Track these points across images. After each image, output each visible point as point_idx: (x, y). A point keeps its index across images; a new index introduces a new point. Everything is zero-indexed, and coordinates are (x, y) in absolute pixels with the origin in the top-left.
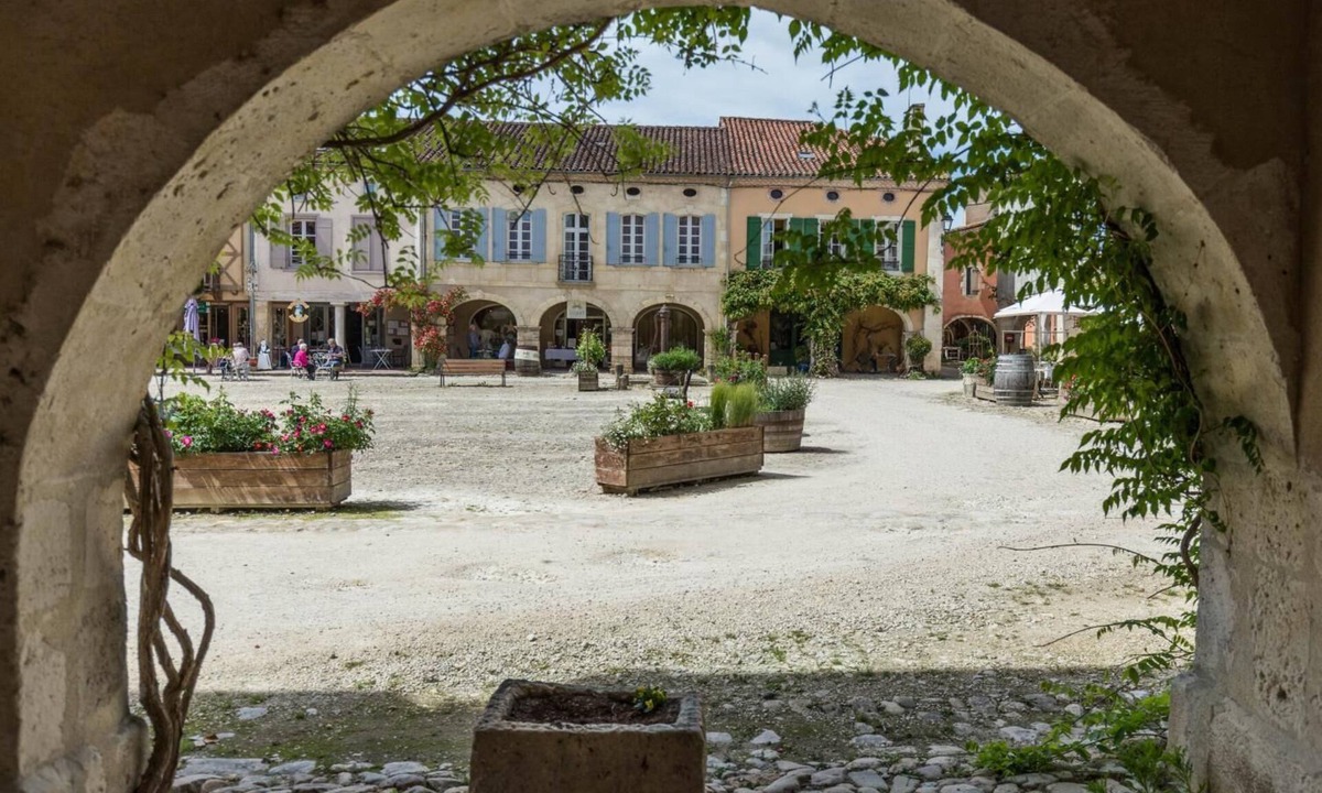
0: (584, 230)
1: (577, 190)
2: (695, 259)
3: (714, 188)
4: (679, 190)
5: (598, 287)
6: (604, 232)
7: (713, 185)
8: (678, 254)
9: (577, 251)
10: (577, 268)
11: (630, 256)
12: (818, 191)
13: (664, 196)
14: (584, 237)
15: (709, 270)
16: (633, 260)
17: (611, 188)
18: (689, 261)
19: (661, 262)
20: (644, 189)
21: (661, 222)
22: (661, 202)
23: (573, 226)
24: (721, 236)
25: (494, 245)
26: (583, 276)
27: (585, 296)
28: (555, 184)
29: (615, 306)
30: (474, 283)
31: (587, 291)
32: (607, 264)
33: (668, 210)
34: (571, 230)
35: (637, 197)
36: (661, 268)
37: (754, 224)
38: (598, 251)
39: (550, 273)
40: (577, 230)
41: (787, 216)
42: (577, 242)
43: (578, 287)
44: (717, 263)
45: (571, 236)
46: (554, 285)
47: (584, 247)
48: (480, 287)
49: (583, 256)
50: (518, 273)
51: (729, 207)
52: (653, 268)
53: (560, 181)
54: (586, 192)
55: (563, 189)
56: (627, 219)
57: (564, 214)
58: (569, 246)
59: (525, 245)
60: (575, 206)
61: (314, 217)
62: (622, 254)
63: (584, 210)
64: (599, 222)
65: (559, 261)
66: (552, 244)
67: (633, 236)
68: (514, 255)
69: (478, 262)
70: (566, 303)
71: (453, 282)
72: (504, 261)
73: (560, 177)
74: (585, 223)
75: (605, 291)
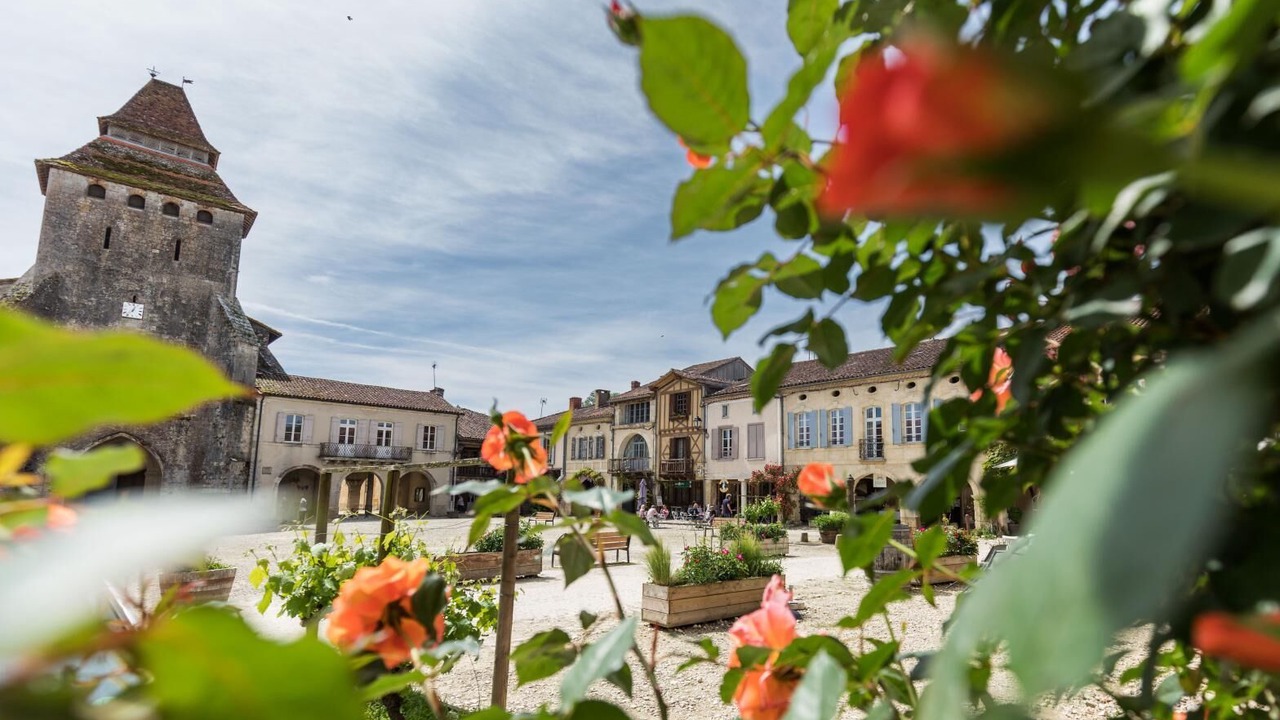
0: (879, 419)
1: (873, 390)
4: (945, 379)
5: (888, 462)
6: (890, 419)
9: (875, 436)
10: (875, 449)
11: (911, 436)
14: (879, 425)
16: (914, 439)
17: (894, 385)
20: (917, 382)
23: (871, 417)
25: (821, 435)
26: (880, 454)
27: (880, 469)
28: (858, 387)
31: (881, 465)
32: (894, 444)
33: (938, 396)
34: (870, 420)
35: (913, 389)
38: (888, 436)
39: (854, 453)
40: (874, 420)
42: (874, 428)
43: (874, 462)
45: (870, 424)
46: (857, 462)
47: (879, 432)
49: (879, 439)
50: (837, 454)
53: (860, 385)
54: (878, 390)
55: (863, 390)
56: (908, 407)
57: (864, 408)
58: (870, 432)
59: (841, 434)
60: (871, 402)
61: (731, 427)
62: (906, 435)
63: (877, 404)
64: (887, 411)
65: (860, 444)
66: (858, 431)
67: (913, 420)
68: (835, 442)
69: (812, 448)
70: (872, 475)
71: (799, 463)
72: (829, 446)
73: (860, 381)
74: (879, 414)
75: (895, 465)
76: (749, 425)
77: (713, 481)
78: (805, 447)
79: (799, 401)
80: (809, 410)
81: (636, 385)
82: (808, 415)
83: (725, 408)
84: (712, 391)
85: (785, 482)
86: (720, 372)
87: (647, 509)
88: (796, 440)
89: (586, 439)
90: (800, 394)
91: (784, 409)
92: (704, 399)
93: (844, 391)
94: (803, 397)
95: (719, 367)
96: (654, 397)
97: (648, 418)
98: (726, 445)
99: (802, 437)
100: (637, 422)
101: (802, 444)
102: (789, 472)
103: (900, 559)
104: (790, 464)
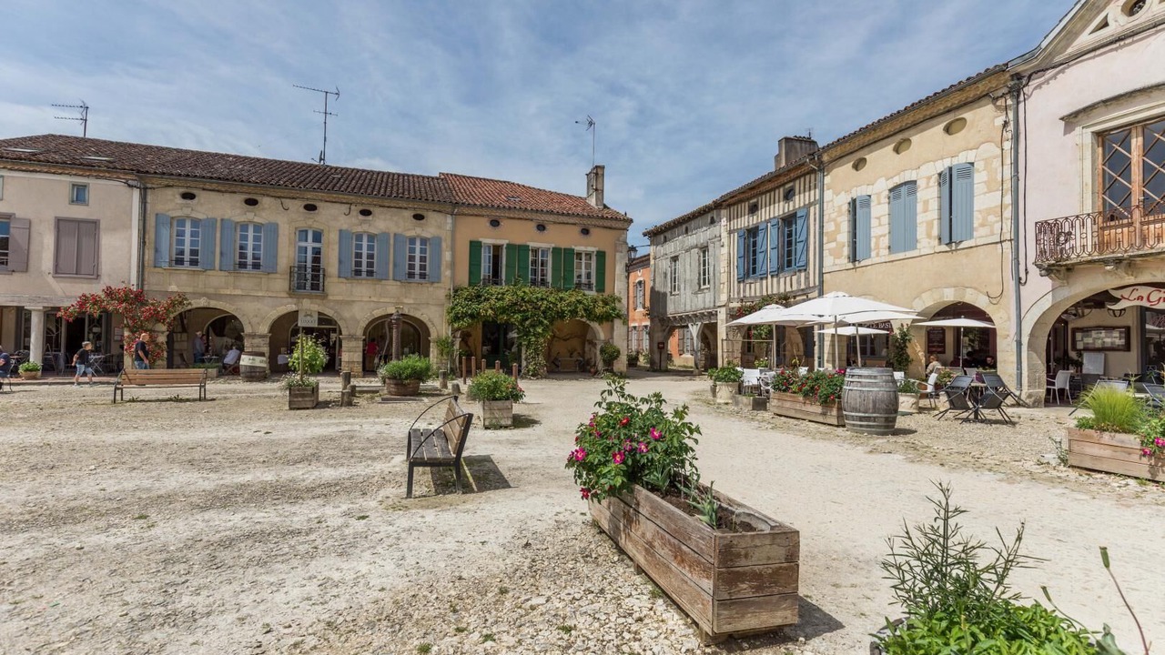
0: (317, 245)
1: (311, 208)
2: (423, 276)
3: (440, 214)
4: (408, 214)
5: (330, 298)
6: (336, 247)
7: (440, 211)
8: (407, 271)
9: (309, 264)
10: (309, 277)
11: (362, 269)
12: (530, 222)
13: (395, 219)
14: (317, 252)
15: (436, 285)
16: (364, 274)
17: (344, 208)
18: (417, 277)
19: (391, 277)
20: (376, 211)
21: (392, 242)
22: (390, 222)
23: (306, 240)
24: (447, 256)
25: (222, 254)
26: (315, 287)
27: (317, 306)
28: (288, 200)
29: (346, 314)
30: (199, 290)
31: (318, 301)
32: (339, 277)
33: (399, 231)
34: (303, 244)
35: (370, 218)
36: (391, 282)
37: (475, 247)
38: (331, 262)
39: (280, 284)
40: (310, 245)
41: (504, 242)
42: (310, 255)
43: (310, 297)
44: (443, 279)
45: (303, 249)
46: (285, 295)
47: (316, 260)
48: (205, 295)
49: (317, 269)
50: (247, 282)
51: (453, 232)
52: (383, 282)
53: (291, 198)
54: (320, 210)
55: (296, 206)
56: (359, 237)
57: (296, 229)
58: (303, 259)
59: (255, 257)
60: (310, 222)
61: (8, 217)
62: (353, 268)
63: (317, 226)
64: (331, 238)
65: (288, 273)
66: (286, 255)
67: (365, 252)
68: (244, 266)
69: (202, 270)
71: (172, 289)
72: (233, 270)
73: (292, 194)
74: (318, 239)
75: (337, 302)
76: (59, 220)
78: (188, 267)
79: (180, 201)
80: (198, 216)
82: (194, 221)
88: (170, 257)
90: (183, 190)
91: (148, 206)
93: (266, 201)
94: (189, 196)
99: (181, 252)
101: (181, 262)
102: (155, 300)
104: (155, 288)
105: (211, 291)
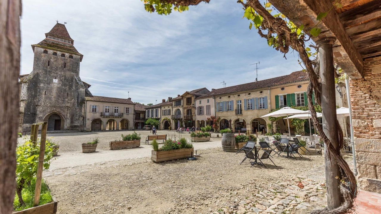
0: (241, 103)
1: (239, 95)
2: (264, 107)
4: (259, 92)
5: (243, 115)
6: (244, 103)
7: (266, 89)
8: (260, 107)
9: (240, 108)
10: (239, 112)
11: (249, 108)
12: (294, 86)
13: (255, 94)
14: (241, 105)
15: (266, 109)
16: (250, 109)
17: (245, 94)
18: (262, 108)
19: (255, 108)
20: (251, 93)
21: (255, 100)
22: (255, 95)
24: (269, 101)
25: (225, 108)
26: (241, 113)
27: (242, 117)
29: (247, 119)
32: (245, 110)
33: (257, 97)
35: (250, 95)
36: (255, 110)
37: (277, 97)
38: (243, 108)
39: (234, 113)
40: (239, 104)
41: (286, 94)
42: (239, 106)
43: (239, 115)
44: (268, 108)
45: (238, 105)
46: (235, 115)
47: (241, 107)
48: (223, 116)
49: (241, 109)
50: (229, 113)
51: (270, 94)
52: (254, 110)
53: (235, 94)
54: (240, 96)
55: (236, 96)
56: (249, 100)
57: (236, 101)
58: (238, 107)
59: (231, 108)
60: (238, 99)
61: (202, 106)
62: (248, 108)
63: (240, 99)
64: (243, 101)
65: (236, 110)
66: (235, 107)
67: (250, 103)
68: (229, 110)
69: (223, 112)
70: (239, 119)
71: (219, 116)
72: (227, 111)
73: (235, 93)
74: (241, 102)
75: (245, 116)
76: (206, 106)
77: (198, 121)
78: (221, 111)
79: (219, 99)
80: (222, 101)
81: (179, 96)
82: (222, 102)
83: (200, 101)
84: (197, 97)
85: (215, 121)
86: (200, 92)
87: (180, 128)
89: (166, 110)
90: (220, 97)
91: (215, 101)
92: (195, 99)
93: (231, 96)
94: (220, 98)
95: (200, 90)
96: (182, 99)
97: (181, 105)
98: (201, 111)
99: (220, 109)
100: (178, 105)
101: (220, 110)
102: (217, 118)
103: (231, 143)
104: (217, 116)
105: (224, 116)
